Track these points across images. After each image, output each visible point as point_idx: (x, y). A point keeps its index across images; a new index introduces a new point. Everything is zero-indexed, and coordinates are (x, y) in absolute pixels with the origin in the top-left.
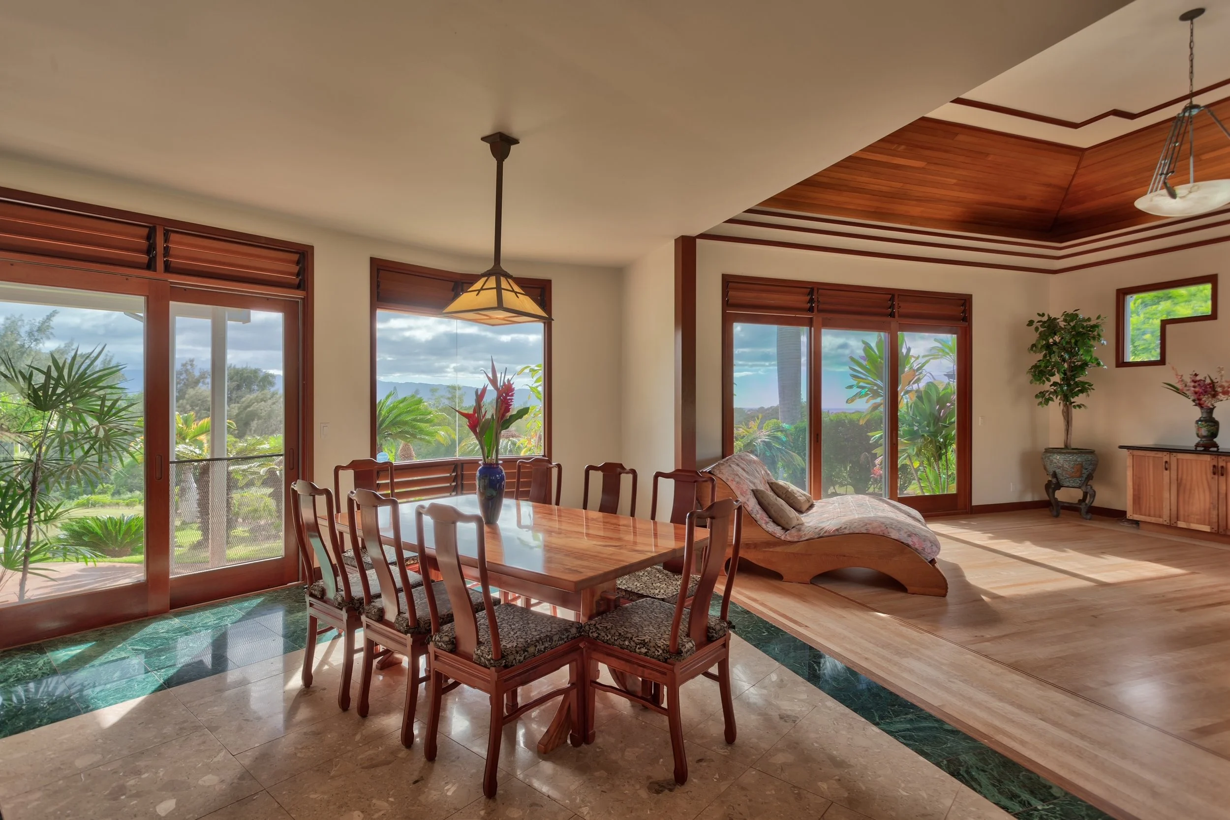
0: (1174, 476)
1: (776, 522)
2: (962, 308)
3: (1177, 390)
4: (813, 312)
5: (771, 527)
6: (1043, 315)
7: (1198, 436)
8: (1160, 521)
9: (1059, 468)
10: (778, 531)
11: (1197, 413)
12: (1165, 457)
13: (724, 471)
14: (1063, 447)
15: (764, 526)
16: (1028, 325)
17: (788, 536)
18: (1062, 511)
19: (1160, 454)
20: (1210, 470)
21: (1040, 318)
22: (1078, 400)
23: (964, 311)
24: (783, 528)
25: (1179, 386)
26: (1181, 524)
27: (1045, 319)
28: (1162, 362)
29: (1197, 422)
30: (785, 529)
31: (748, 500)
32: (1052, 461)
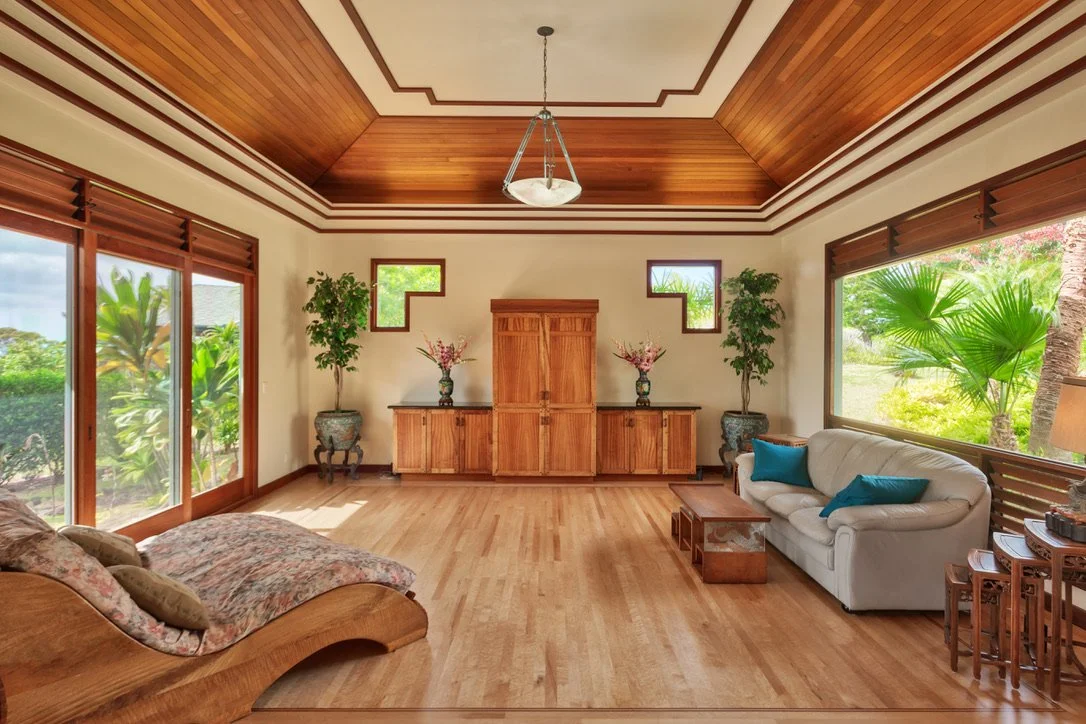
0: (429, 431)
1: (178, 625)
2: (249, 254)
3: (428, 355)
4: (84, 220)
5: (173, 640)
6: (322, 274)
7: (441, 393)
8: (419, 470)
9: (336, 432)
10: (188, 643)
11: (439, 374)
12: (423, 413)
13: (50, 555)
14: (333, 409)
15: (161, 644)
16: (309, 283)
17: (209, 643)
18: (335, 474)
19: (419, 412)
20: (454, 421)
21: (320, 277)
22: (351, 362)
23: (250, 258)
24: (192, 631)
25: (429, 351)
26: (435, 471)
27: (324, 278)
28: (407, 328)
29: (440, 382)
30: (198, 631)
31: (118, 603)
32: (329, 427)
